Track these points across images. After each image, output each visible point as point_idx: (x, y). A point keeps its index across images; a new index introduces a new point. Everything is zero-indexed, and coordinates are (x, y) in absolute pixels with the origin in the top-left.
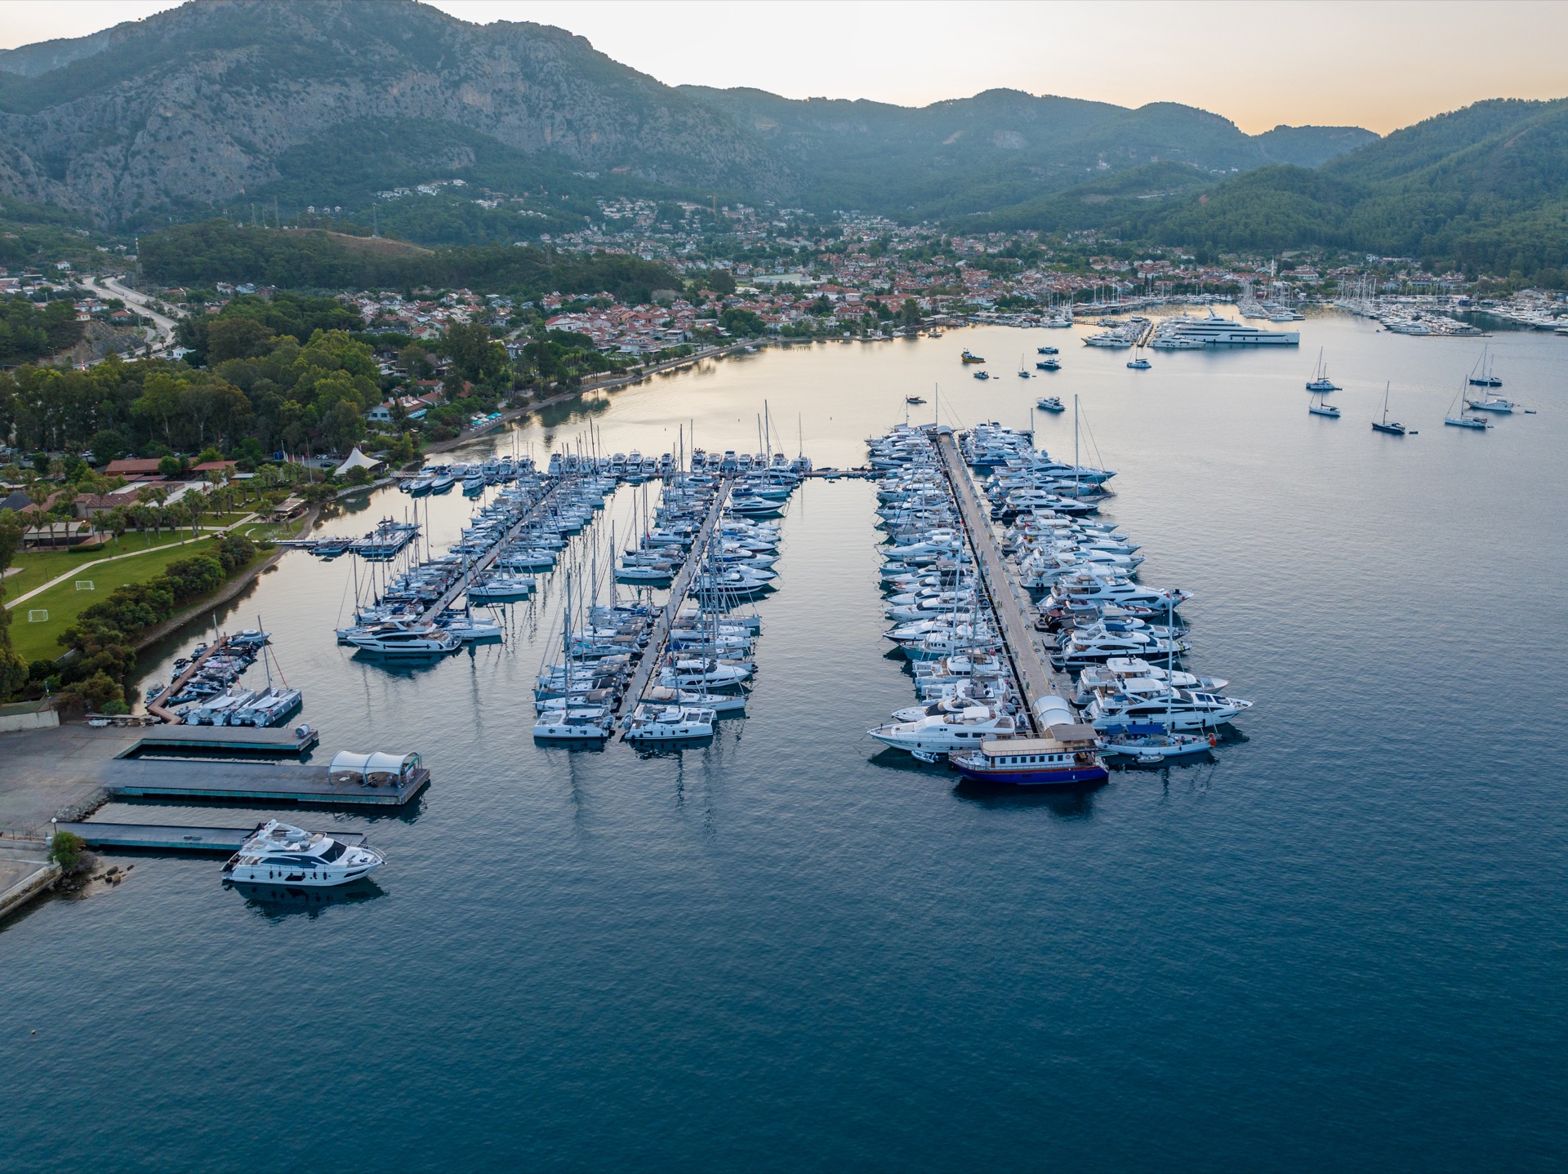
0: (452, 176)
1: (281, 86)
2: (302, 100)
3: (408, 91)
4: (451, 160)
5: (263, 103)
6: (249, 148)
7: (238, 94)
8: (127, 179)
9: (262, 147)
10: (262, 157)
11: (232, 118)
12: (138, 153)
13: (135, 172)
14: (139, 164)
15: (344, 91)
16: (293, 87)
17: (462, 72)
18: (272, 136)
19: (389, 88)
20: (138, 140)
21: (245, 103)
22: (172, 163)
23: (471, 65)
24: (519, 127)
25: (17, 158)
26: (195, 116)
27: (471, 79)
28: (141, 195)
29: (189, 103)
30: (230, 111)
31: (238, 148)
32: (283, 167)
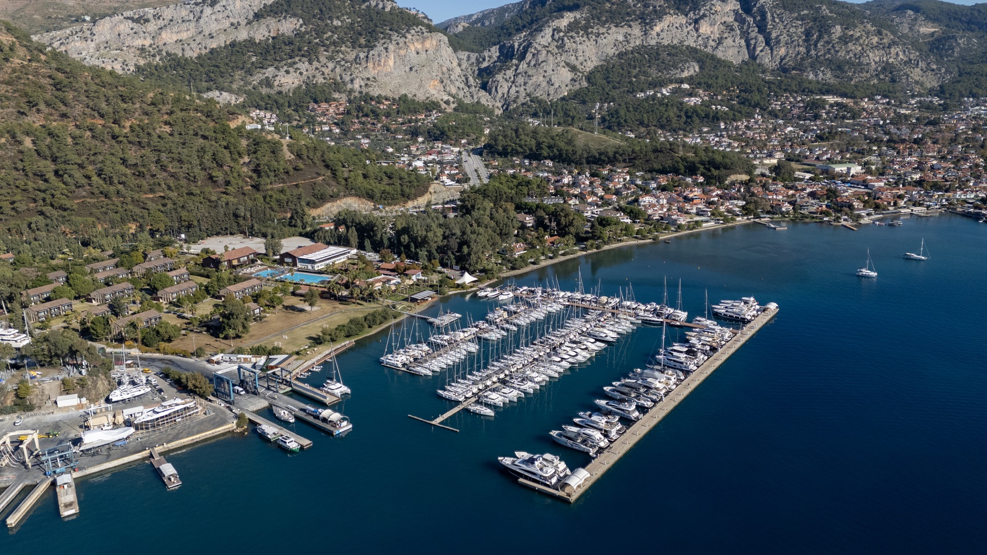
0: (682, 81)
1: (595, 31)
2: (605, 38)
3: (666, 28)
4: (683, 71)
5: (584, 41)
6: (573, 69)
7: (572, 37)
8: (514, 87)
9: (579, 67)
10: (578, 74)
11: (567, 51)
12: (520, 73)
13: (517, 84)
14: (520, 80)
15: (629, 30)
16: (602, 30)
17: (701, 13)
18: (585, 61)
19: (654, 28)
20: (521, 66)
21: (574, 42)
22: (534, 79)
23: (708, 8)
24: (733, 46)
25: (467, 79)
26: (548, 52)
27: (706, 16)
28: (517, 97)
29: (547, 45)
30: (566, 48)
31: (567, 69)
32: (588, 79)
